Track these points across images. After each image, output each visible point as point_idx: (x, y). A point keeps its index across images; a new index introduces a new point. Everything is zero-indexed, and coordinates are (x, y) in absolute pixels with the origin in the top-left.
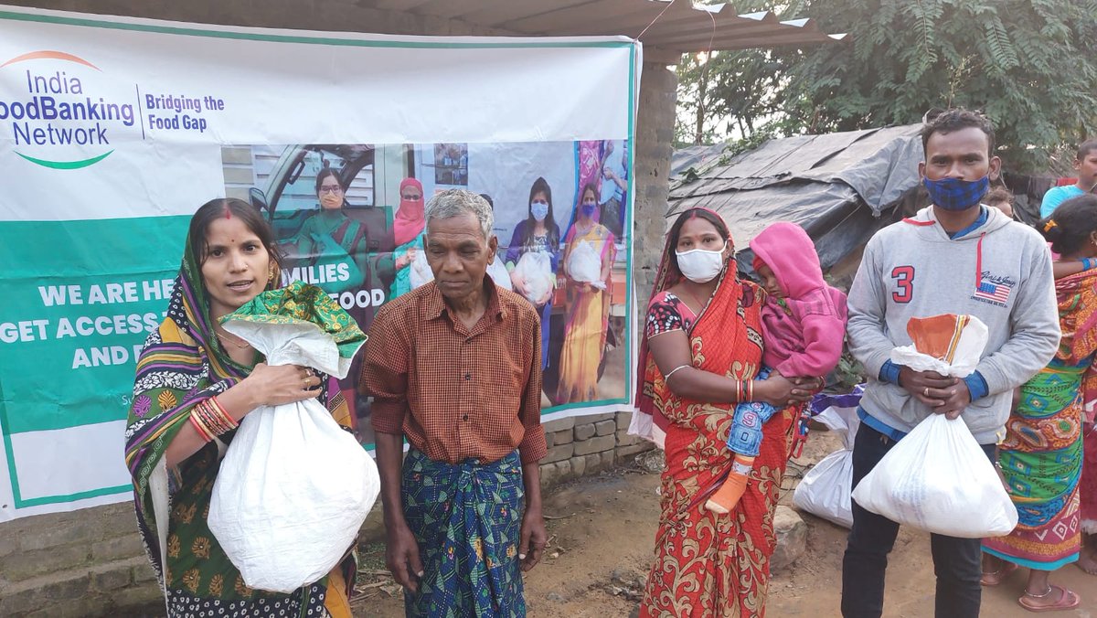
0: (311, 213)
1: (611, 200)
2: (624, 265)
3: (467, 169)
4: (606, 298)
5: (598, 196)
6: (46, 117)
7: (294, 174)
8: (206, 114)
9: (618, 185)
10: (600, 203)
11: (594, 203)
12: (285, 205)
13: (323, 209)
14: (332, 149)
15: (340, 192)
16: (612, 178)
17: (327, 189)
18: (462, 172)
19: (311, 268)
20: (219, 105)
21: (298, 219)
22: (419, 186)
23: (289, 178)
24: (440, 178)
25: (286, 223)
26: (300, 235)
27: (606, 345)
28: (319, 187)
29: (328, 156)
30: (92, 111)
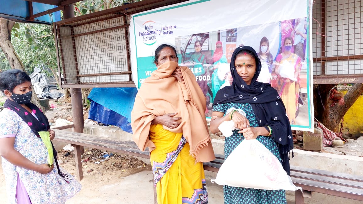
0: (193, 53)
1: (299, 43)
2: (306, 71)
3: (236, 36)
4: (297, 85)
5: (293, 42)
6: (147, 35)
7: (190, 43)
8: (173, 30)
9: (302, 37)
10: (294, 45)
11: (291, 45)
12: (188, 51)
13: (196, 52)
14: (198, 35)
15: (200, 47)
16: (299, 34)
17: (197, 46)
18: (235, 38)
19: (193, 68)
20: (175, 27)
21: (190, 55)
22: (221, 44)
23: (189, 44)
24: (228, 40)
25: (188, 56)
26: (191, 59)
27: (299, 104)
28: (195, 46)
29: (198, 37)
30: (154, 32)
